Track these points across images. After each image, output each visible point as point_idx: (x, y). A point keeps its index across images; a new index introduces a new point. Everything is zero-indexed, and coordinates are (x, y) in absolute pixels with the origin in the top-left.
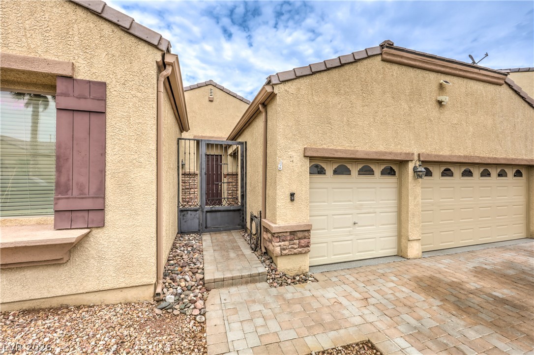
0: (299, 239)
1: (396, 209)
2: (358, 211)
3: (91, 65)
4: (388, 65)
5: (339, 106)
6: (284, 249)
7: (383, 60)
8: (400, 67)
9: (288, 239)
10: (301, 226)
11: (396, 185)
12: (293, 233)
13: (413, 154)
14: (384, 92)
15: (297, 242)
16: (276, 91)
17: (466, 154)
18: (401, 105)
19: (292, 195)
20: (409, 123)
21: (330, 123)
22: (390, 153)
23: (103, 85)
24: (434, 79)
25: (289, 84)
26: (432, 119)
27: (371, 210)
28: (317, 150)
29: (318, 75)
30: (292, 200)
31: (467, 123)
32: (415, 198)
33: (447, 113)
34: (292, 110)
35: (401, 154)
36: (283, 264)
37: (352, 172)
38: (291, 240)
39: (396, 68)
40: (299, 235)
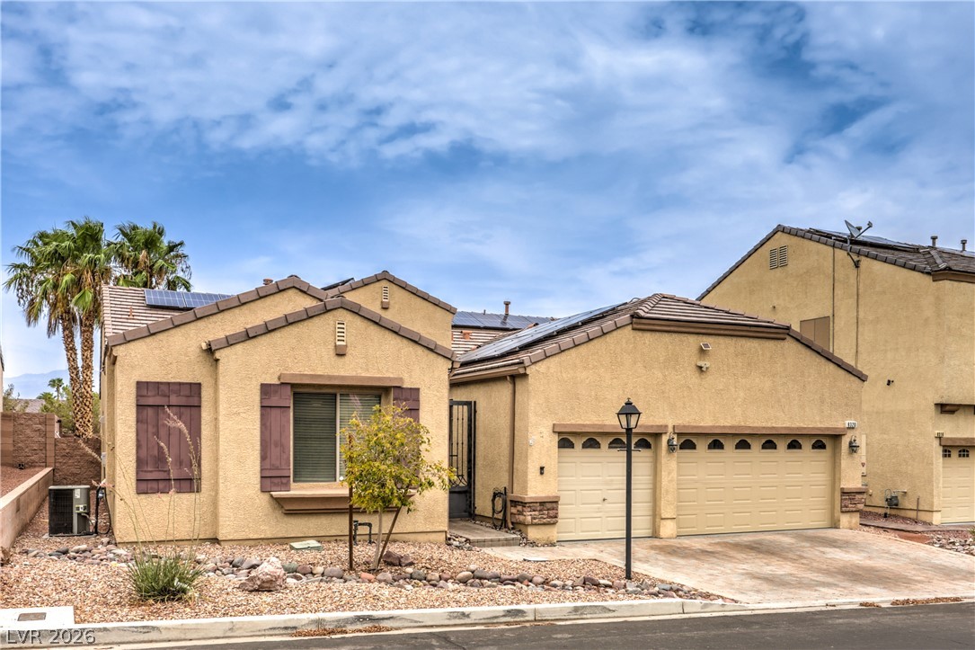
0: (548, 510)
1: (651, 486)
2: (609, 487)
3: (411, 376)
4: (640, 333)
5: (587, 381)
6: (535, 519)
7: (633, 329)
8: (653, 334)
9: (538, 509)
10: (549, 497)
11: (651, 460)
12: (542, 503)
13: (666, 426)
14: (635, 362)
15: (546, 512)
16: (528, 372)
17: (735, 423)
18: (653, 373)
19: (542, 468)
20: (663, 392)
21: (578, 398)
23: (418, 390)
24: (693, 342)
26: (691, 386)
27: (622, 486)
28: (565, 426)
29: (567, 352)
30: (542, 473)
31: (736, 387)
32: (669, 474)
33: (709, 379)
34: (542, 388)
35: (652, 426)
36: (533, 533)
37: (602, 446)
38: (540, 511)
39: (648, 335)
40: (549, 506)
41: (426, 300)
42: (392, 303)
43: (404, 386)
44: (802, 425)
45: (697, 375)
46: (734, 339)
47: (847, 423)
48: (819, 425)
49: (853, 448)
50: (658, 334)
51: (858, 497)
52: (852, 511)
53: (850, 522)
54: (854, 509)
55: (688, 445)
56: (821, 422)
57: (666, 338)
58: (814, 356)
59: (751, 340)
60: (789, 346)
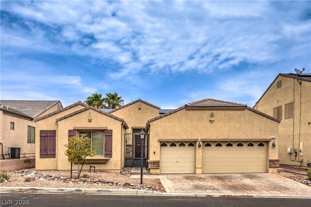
0: (156, 164)
1: (194, 158)
2: (179, 158)
3: (110, 127)
4: (189, 111)
5: (170, 126)
6: (152, 167)
7: (186, 110)
8: (193, 111)
9: (153, 164)
10: (156, 161)
11: (194, 150)
12: (154, 162)
13: (198, 139)
14: (187, 120)
16: (150, 124)
17: (225, 138)
18: (193, 123)
19: (154, 152)
20: (197, 129)
21: (167, 131)
22: (188, 139)
24: (209, 113)
25: (154, 121)
26: (207, 127)
27: (184, 158)
28: (162, 140)
29: (163, 118)
30: (154, 154)
31: (225, 126)
32: (199, 154)
33: (214, 124)
34: (155, 129)
36: (152, 171)
37: (177, 146)
38: (154, 164)
39: (192, 111)
40: (156, 163)
41: (151, 106)
42: (141, 108)
43: (108, 129)
44: (252, 138)
45: (210, 123)
46: (224, 111)
47: (273, 137)
48: (259, 138)
49: (274, 145)
50: (195, 111)
51: (276, 162)
52: (274, 167)
53: (273, 171)
54: (274, 166)
55: (208, 145)
56: (260, 137)
57: (198, 112)
58: (257, 115)
59: (231, 111)
60: (246, 112)
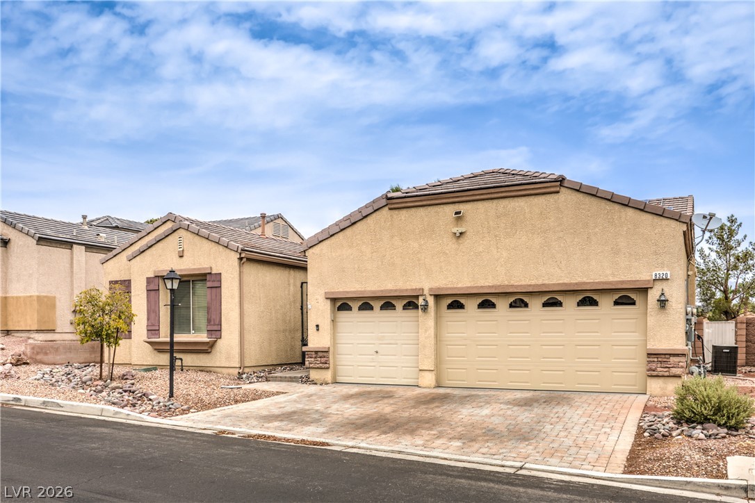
0: (321, 357)
2: (381, 342)
4: (398, 212)
5: (352, 257)
6: (313, 364)
7: (390, 209)
8: (410, 210)
10: (320, 348)
12: (317, 352)
13: (422, 289)
14: (392, 237)
15: (319, 359)
16: (307, 254)
18: (409, 244)
19: (317, 326)
20: (419, 260)
21: (344, 271)
22: (396, 291)
23: (220, 274)
24: (449, 210)
25: (316, 247)
26: (448, 252)
27: (392, 342)
29: (335, 236)
30: (318, 330)
31: (498, 248)
32: (426, 331)
33: (466, 241)
34: (317, 265)
35: (407, 290)
36: (314, 375)
37: (375, 308)
38: (315, 358)
39: (404, 212)
40: (320, 354)
43: (213, 272)
44: (585, 280)
45: (454, 240)
46: (495, 201)
47: (660, 272)
48: (611, 279)
49: (663, 303)
50: (413, 210)
51: (673, 359)
52: (663, 376)
53: (662, 389)
54: (667, 374)
55: (456, 305)
56: (613, 275)
57: (421, 212)
58: (603, 203)
59: (516, 199)
60: (565, 196)
